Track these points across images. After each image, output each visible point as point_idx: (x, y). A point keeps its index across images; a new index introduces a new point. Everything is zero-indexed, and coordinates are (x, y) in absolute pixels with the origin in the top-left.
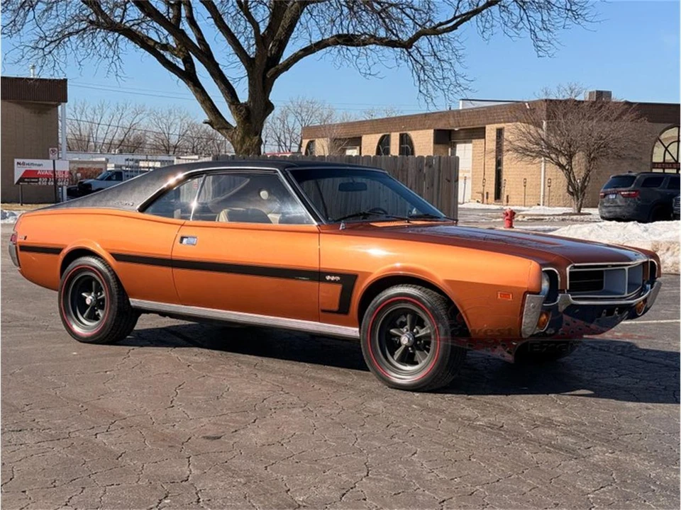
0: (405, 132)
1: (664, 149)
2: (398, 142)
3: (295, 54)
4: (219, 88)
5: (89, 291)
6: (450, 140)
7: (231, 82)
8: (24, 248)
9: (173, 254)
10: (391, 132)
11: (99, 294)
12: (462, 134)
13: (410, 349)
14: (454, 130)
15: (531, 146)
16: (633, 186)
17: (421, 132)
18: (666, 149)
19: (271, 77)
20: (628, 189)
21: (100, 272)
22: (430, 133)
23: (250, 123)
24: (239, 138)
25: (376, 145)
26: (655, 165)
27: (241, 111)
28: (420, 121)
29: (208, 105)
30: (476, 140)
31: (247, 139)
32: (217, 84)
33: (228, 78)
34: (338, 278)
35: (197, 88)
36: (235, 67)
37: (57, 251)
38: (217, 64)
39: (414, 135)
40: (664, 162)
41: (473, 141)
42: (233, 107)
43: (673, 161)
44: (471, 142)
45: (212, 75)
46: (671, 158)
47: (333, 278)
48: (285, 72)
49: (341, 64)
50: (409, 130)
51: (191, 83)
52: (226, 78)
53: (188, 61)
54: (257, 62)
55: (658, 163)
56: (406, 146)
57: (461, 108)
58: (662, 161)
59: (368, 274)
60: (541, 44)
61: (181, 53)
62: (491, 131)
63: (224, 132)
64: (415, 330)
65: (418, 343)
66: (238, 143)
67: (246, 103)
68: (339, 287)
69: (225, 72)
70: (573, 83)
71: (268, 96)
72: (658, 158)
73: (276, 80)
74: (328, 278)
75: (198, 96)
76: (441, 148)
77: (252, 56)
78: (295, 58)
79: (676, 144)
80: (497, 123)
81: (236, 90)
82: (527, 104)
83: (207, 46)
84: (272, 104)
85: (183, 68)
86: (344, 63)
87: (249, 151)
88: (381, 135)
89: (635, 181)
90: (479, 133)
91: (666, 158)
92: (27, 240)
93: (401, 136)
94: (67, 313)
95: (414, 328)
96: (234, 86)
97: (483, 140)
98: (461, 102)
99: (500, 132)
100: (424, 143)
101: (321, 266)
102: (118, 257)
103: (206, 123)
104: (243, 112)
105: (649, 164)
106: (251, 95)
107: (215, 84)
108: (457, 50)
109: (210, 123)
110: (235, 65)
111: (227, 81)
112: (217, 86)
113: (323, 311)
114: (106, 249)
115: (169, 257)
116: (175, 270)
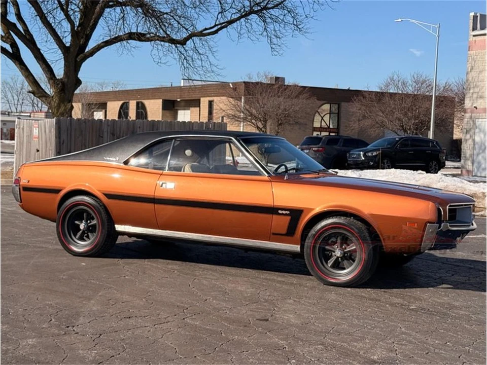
0: (140, 101)
1: (321, 118)
2: (135, 107)
3: (98, 45)
4: (41, 66)
5: (81, 220)
6: (174, 107)
7: (50, 63)
8: (26, 189)
9: (155, 195)
10: (129, 100)
11: (89, 222)
12: (183, 104)
13: (340, 259)
14: (177, 101)
15: (238, 114)
16: (320, 144)
17: (152, 101)
18: (322, 119)
19: (81, 60)
20: (318, 146)
21: (93, 206)
22: (159, 102)
23: (65, 93)
24: (56, 105)
25: (118, 109)
26: (315, 129)
27: (58, 84)
28: (152, 93)
29: (31, 79)
30: (193, 108)
31: (62, 105)
32: (39, 64)
33: (48, 60)
34: (288, 212)
35: (22, 66)
36: (52, 53)
37: (57, 191)
38: (39, 49)
39: (147, 103)
40: (321, 127)
41: (191, 108)
42: (51, 82)
43: (326, 127)
44: (189, 109)
45: (36, 57)
46: (325, 124)
47: (284, 212)
48: (91, 58)
49: (122, 52)
50: (144, 99)
51: (17, 62)
52: (46, 60)
53: (14, 45)
54: (71, 50)
55: (317, 128)
56: (141, 110)
57: (182, 85)
58: (319, 126)
59: (311, 210)
60: (274, 46)
61: (9, 40)
62: (204, 102)
63: (44, 99)
64: (343, 247)
65: (346, 255)
66: (55, 108)
67: (61, 79)
68: (289, 218)
69: (45, 55)
70: (267, 72)
71: (77, 75)
72: (317, 125)
73: (84, 63)
74: (280, 212)
75: (23, 72)
76: (168, 113)
77: (68, 45)
78: (98, 48)
79: (329, 115)
80: (209, 96)
81: (54, 69)
82: (231, 84)
83: (31, 36)
84: (80, 80)
85: (10, 50)
86: (124, 52)
87: (63, 114)
88: (122, 102)
89: (322, 141)
90: (196, 103)
91: (322, 124)
92: (29, 184)
93: (138, 103)
94: (65, 235)
95: (343, 245)
96: (52, 66)
97: (198, 109)
98: (182, 81)
99: (211, 104)
100: (155, 110)
101: (275, 204)
102: (109, 196)
103: (30, 92)
104: (60, 85)
105: (311, 128)
106: (66, 73)
107: (38, 64)
108: (212, 47)
109: (33, 93)
110: (52, 51)
111: (47, 62)
112: (39, 66)
113: (273, 234)
114: (99, 191)
115: (153, 197)
116: (157, 206)
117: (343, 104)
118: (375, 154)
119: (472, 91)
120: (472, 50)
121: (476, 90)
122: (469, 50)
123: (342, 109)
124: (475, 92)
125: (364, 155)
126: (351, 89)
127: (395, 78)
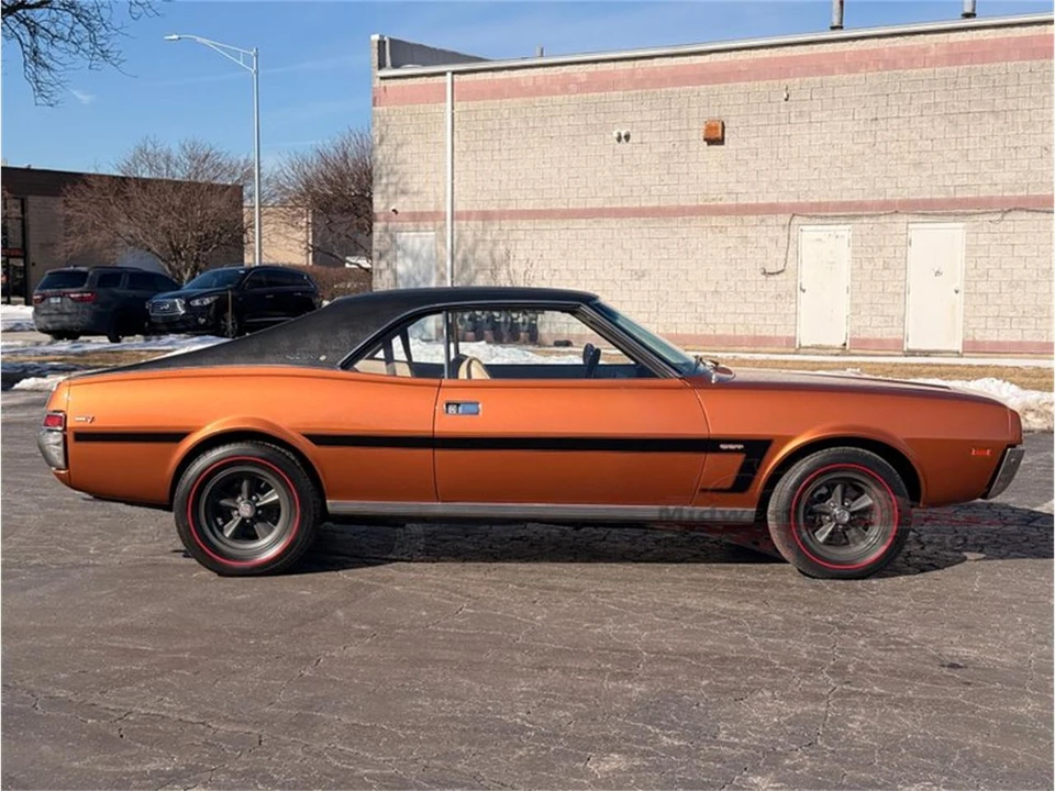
5: (235, 496)
8: (83, 436)
9: (435, 430)
11: (254, 498)
16: (86, 285)
20: (80, 289)
34: (740, 447)
37: (177, 437)
47: (732, 447)
59: (788, 439)
64: (847, 503)
68: (741, 457)
74: (723, 447)
89: (88, 280)
92: (93, 424)
95: (845, 500)
101: (711, 432)
102: (319, 439)
113: (703, 490)
114: (294, 430)
115: (431, 434)
116: (439, 453)
117: (34, 201)
118: (207, 301)
119: (384, 181)
120: (380, 105)
121: (393, 179)
122: (374, 105)
123: (31, 210)
124: (392, 184)
125: (187, 306)
126: (32, 167)
127: (148, 150)
